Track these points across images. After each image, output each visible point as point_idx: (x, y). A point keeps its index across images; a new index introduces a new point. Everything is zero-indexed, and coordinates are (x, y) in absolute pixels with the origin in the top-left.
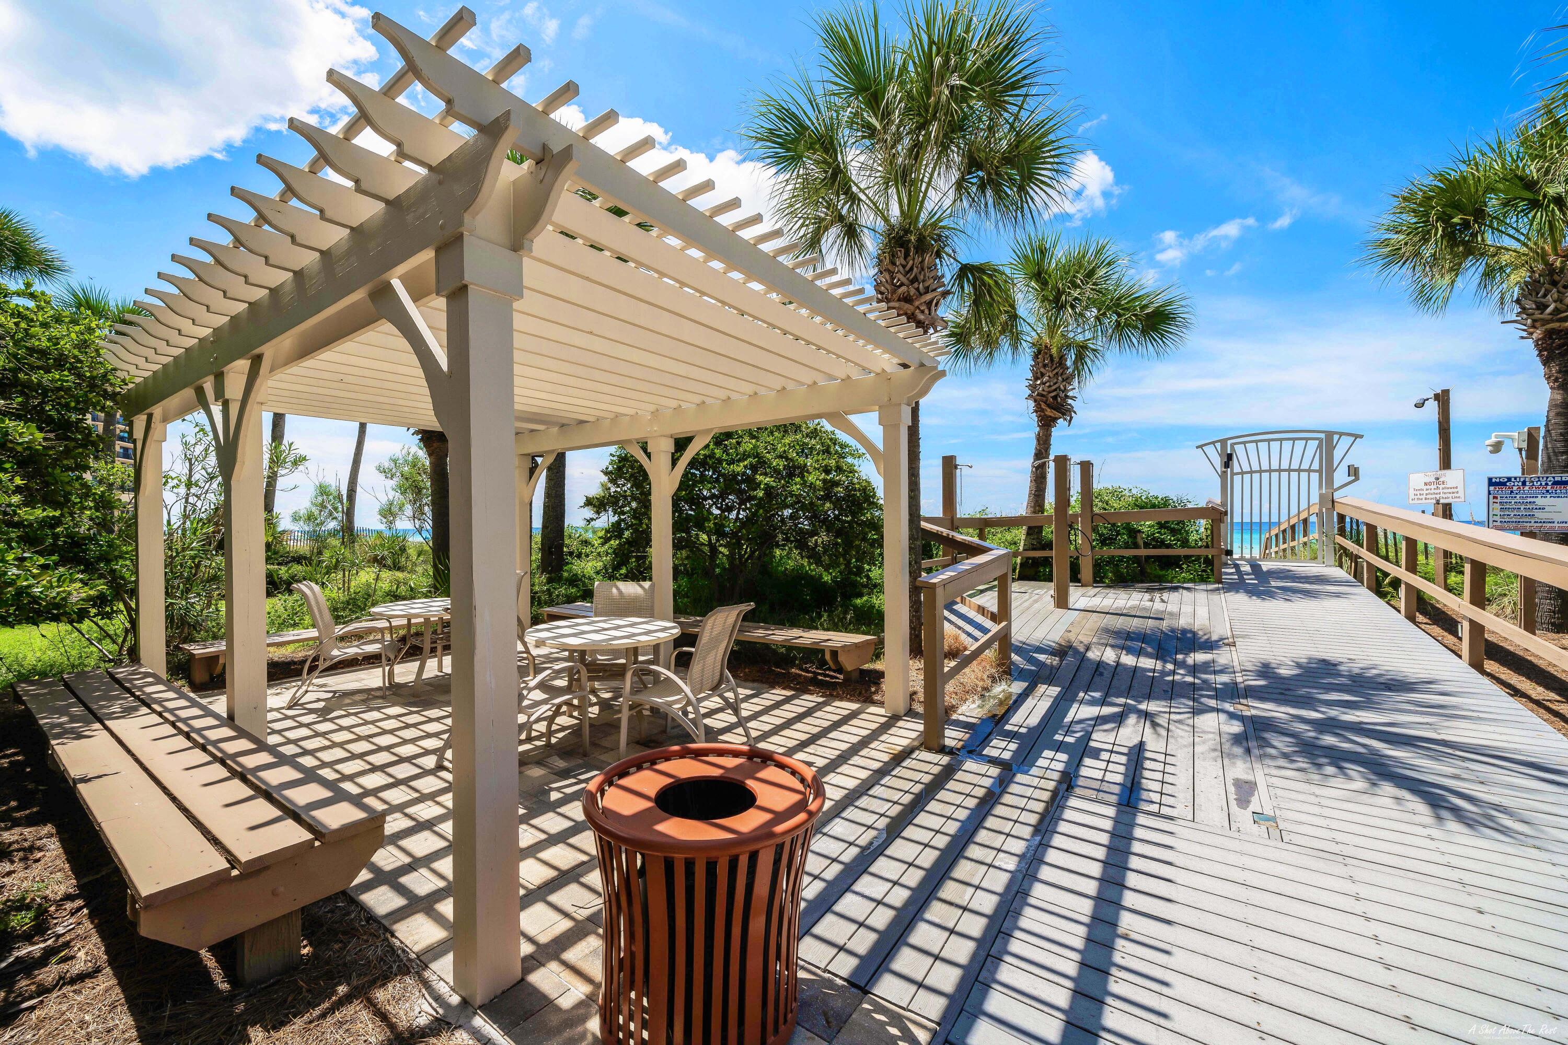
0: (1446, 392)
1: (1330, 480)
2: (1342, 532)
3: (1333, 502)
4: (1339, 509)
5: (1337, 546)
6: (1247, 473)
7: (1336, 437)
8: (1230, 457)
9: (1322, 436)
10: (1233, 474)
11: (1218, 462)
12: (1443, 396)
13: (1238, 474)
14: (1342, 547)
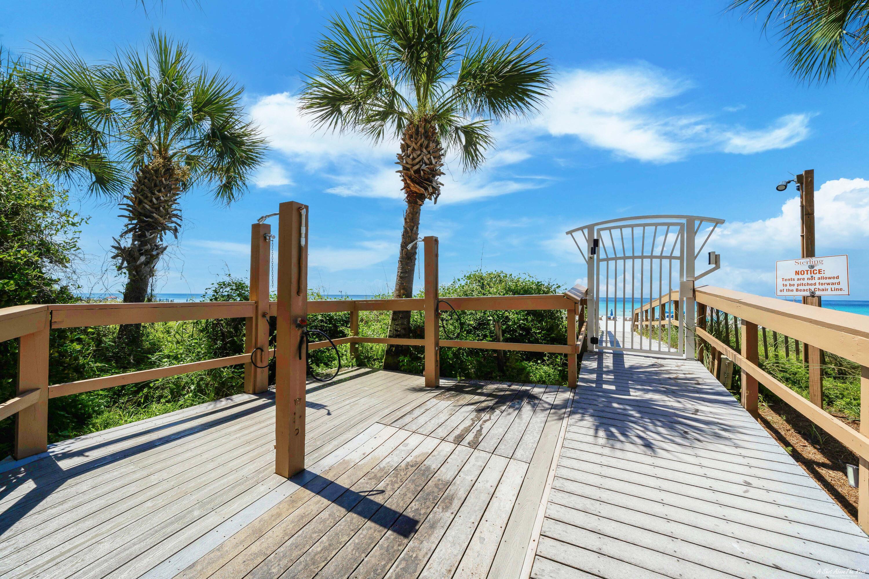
0: (810, 173)
1: (691, 268)
2: (702, 323)
3: (694, 291)
4: (700, 299)
5: (697, 339)
6: (612, 259)
7: (697, 223)
8: (596, 243)
9: (684, 221)
10: (599, 260)
11: (585, 246)
12: (807, 178)
13: (603, 260)
14: (702, 341)
